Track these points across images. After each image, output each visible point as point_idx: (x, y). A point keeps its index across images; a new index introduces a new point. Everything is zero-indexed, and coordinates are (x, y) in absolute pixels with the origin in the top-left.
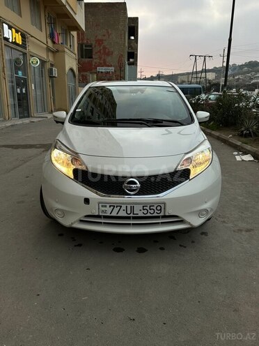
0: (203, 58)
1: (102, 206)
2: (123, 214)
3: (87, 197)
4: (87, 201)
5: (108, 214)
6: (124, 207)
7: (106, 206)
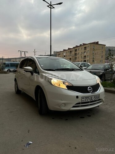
0: (24, 52)
1: (83, 98)
2: (89, 100)
3: (77, 95)
4: (77, 97)
5: (84, 101)
6: (89, 98)
7: (84, 98)
